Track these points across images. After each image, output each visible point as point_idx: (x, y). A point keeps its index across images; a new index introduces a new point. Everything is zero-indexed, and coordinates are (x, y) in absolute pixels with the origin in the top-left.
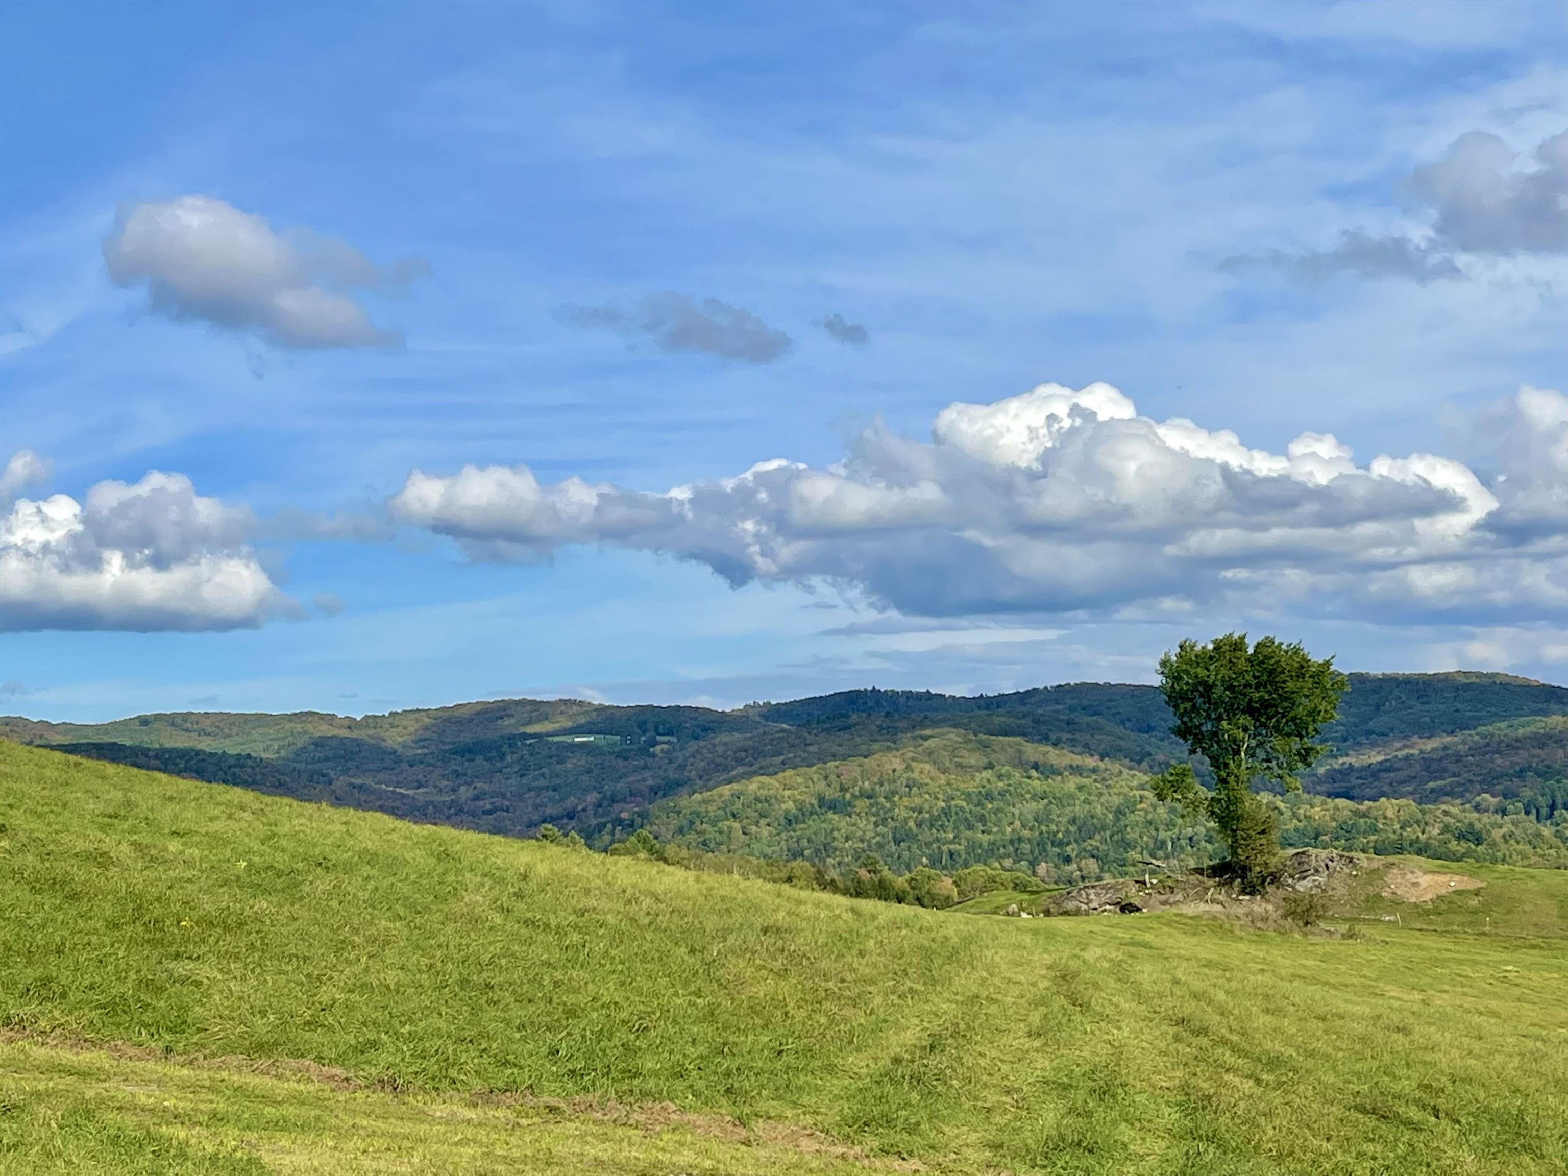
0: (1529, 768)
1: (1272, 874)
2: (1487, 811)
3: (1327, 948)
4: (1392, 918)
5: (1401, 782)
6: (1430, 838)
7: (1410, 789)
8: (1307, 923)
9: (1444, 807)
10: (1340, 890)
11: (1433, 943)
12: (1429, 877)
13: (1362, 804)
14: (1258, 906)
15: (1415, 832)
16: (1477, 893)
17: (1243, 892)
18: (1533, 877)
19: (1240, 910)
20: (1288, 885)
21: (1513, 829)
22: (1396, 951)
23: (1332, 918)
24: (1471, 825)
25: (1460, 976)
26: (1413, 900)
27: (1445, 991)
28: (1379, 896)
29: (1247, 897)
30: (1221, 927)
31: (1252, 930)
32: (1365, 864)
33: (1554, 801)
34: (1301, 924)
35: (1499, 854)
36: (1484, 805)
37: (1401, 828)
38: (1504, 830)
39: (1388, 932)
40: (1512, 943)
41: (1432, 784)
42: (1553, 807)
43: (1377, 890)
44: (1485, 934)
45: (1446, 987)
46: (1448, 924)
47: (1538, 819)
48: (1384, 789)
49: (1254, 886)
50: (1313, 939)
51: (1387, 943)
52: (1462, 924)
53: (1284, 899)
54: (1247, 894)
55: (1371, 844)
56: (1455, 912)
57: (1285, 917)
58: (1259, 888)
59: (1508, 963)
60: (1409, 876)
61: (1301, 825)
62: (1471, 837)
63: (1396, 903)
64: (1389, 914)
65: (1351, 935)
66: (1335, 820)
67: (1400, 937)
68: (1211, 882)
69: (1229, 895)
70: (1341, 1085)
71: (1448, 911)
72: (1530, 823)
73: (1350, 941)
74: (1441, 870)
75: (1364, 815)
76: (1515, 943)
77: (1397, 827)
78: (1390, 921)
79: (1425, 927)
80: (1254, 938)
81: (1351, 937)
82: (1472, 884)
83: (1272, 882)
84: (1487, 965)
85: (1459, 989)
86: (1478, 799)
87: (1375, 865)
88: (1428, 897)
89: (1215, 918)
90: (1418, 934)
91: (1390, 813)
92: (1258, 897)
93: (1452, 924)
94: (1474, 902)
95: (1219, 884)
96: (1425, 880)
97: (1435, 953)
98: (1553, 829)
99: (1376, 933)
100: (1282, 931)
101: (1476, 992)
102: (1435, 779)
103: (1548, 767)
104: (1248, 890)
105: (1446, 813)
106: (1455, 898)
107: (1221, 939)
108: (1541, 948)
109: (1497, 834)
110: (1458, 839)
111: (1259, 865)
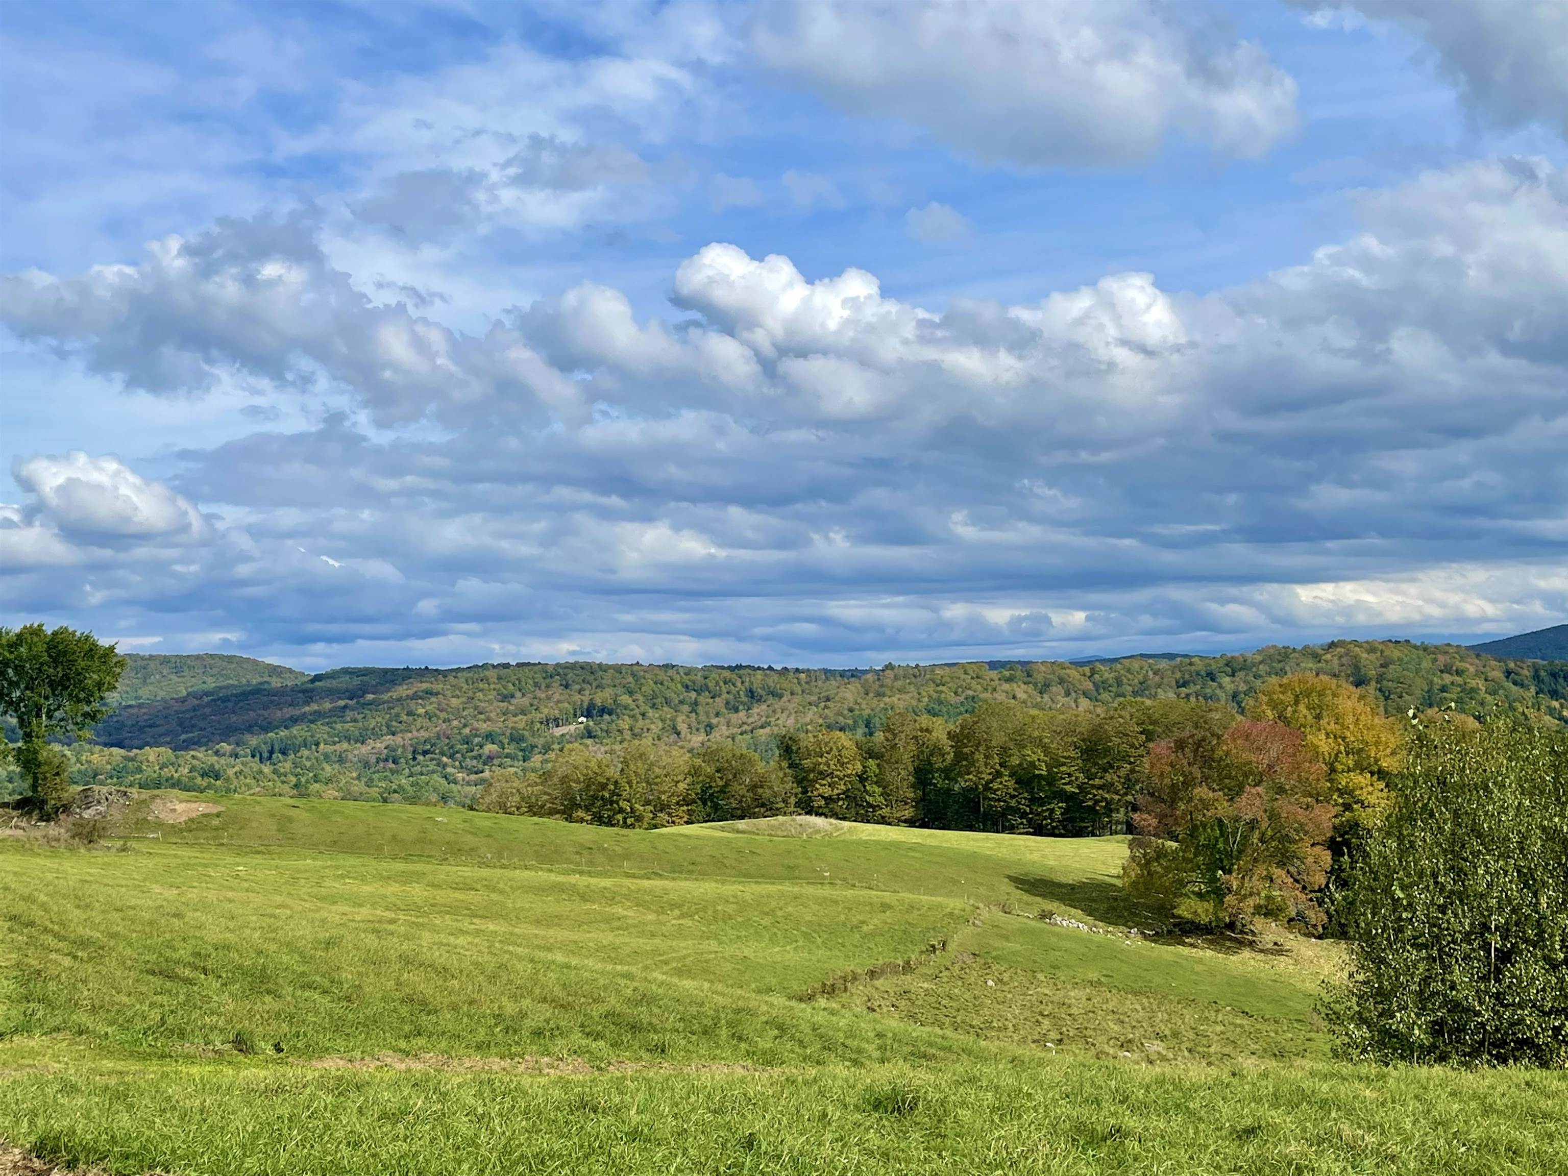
0: (256, 724)
1: (63, 805)
2: (224, 755)
3: (106, 859)
4: (155, 835)
5: (160, 736)
6: (182, 775)
7: (168, 739)
8: (90, 842)
9: (192, 753)
10: (116, 815)
11: (186, 853)
12: (183, 805)
13: (130, 751)
14: (52, 830)
15: (170, 771)
16: (218, 815)
17: (41, 819)
18: (259, 803)
19: (38, 834)
20: (76, 813)
21: (242, 767)
22: (157, 859)
23: (110, 837)
24: (212, 765)
25: (205, 875)
26: (171, 822)
27: (194, 887)
28: (145, 819)
29: (44, 824)
30: (23, 846)
31: (47, 848)
32: (136, 796)
33: (272, 748)
34: (86, 842)
35: (232, 787)
36: (222, 751)
37: (160, 769)
38: (237, 769)
39: (152, 845)
40: (241, 851)
41: (183, 737)
42: (271, 752)
43: (145, 815)
44: (223, 844)
45: (195, 884)
46: (196, 839)
47: (261, 762)
48: (148, 740)
49: (50, 815)
50: (95, 853)
51: (151, 854)
52: (207, 838)
53: (74, 824)
54: (44, 821)
55: (137, 781)
56: (203, 830)
57: (73, 837)
58: (53, 816)
59: (238, 865)
60: (169, 804)
61: (83, 768)
62: (211, 774)
63: (159, 825)
64: (153, 832)
65: (124, 849)
66: (110, 764)
67: (161, 849)
68: (15, 813)
69: (29, 823)
70: (137, 956)
71: (197, 829)
72: (255, 765)
73: (124, 853)
74: (192, 799)
75: (132, 759)
76: (245, 850)
77: (157, 768)
78: (153, 838)
79: (180, 841)
80: (49, 854)
81: (124, 850)
82: (215, 809)
83: (63, 812)
84: (225, 867)
85: (204, 885)
86: (217, 747)
87: (143, 797)
88: (182, 819)
89: (18, 840)
90: (174, 846)
91: (151, 758)
92: (53, 823)
93: (199, 838)
94: (216, 822)
95: (21, 815)
96: (180, 807)
97: (186, 860)
98: (272, 767)
99: (143, 847)
100: (71, 847)
101: (216, 886)
102: (187, 732)
103: (269, 723)
104: (45, 818)
105: (193, 757)
106: (202, 819)
107: (23, 856)
108: (264, 853)
109: (231, 772)
110: (202, 776)
111: (53, 799)
